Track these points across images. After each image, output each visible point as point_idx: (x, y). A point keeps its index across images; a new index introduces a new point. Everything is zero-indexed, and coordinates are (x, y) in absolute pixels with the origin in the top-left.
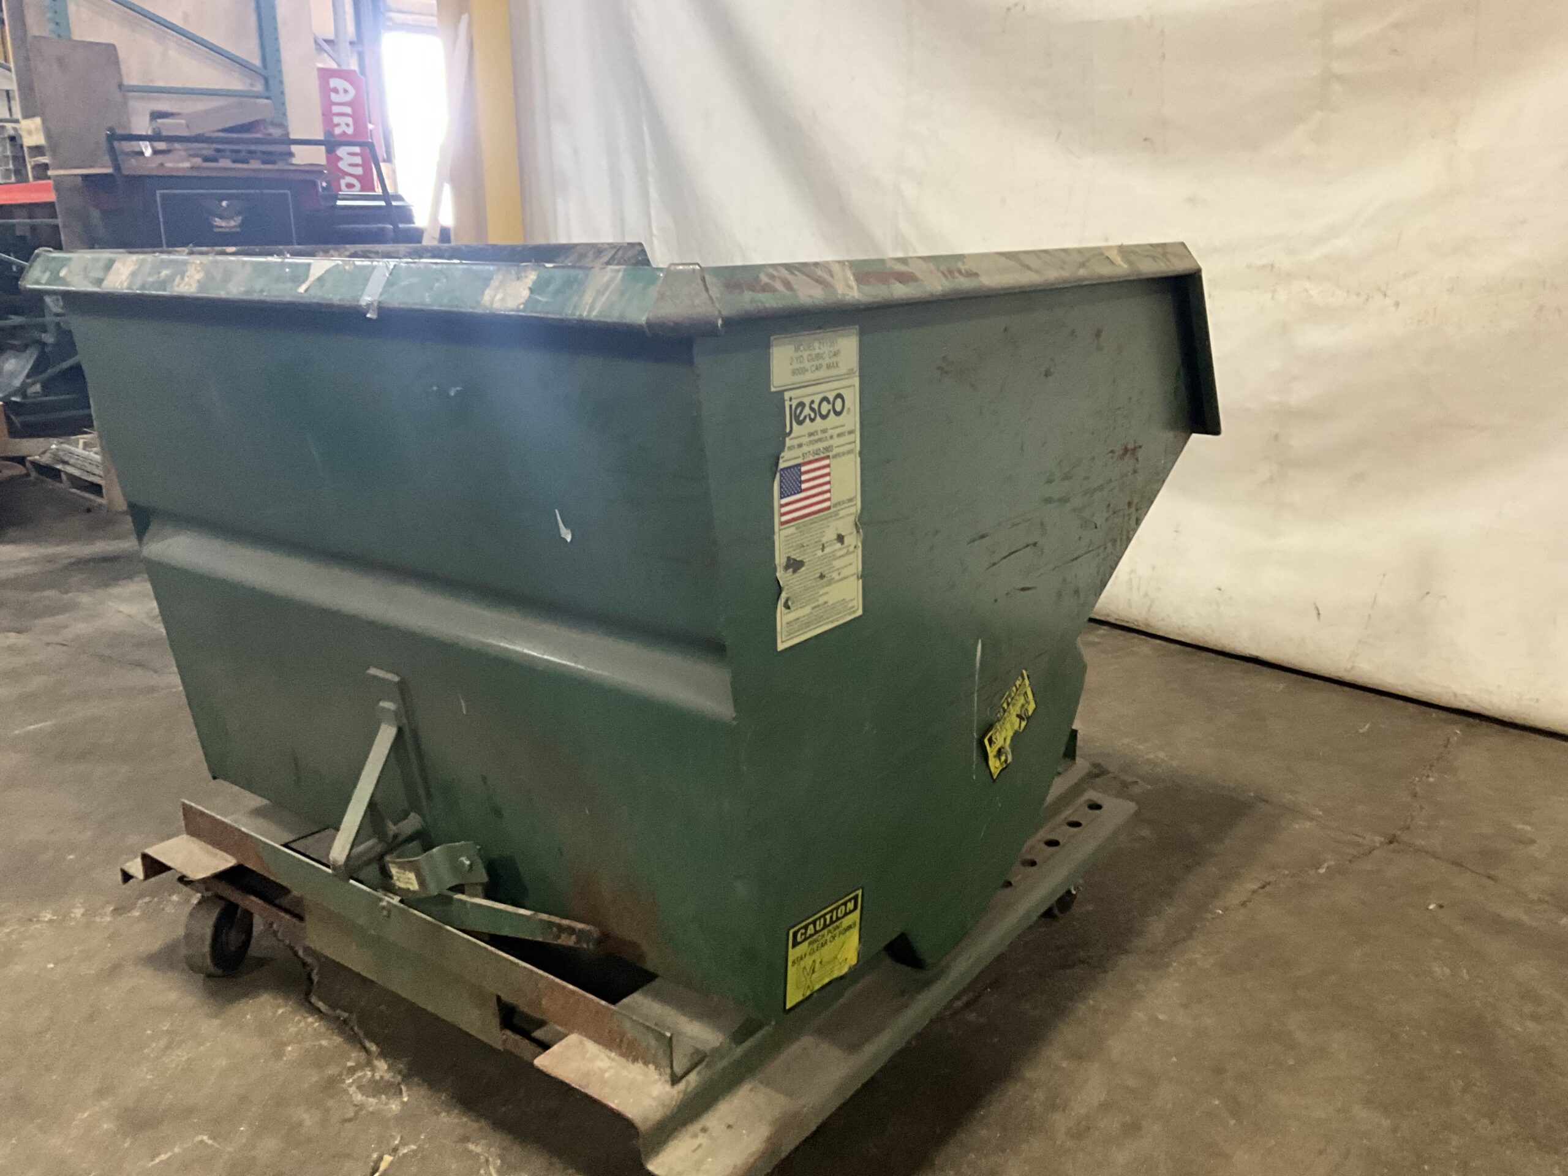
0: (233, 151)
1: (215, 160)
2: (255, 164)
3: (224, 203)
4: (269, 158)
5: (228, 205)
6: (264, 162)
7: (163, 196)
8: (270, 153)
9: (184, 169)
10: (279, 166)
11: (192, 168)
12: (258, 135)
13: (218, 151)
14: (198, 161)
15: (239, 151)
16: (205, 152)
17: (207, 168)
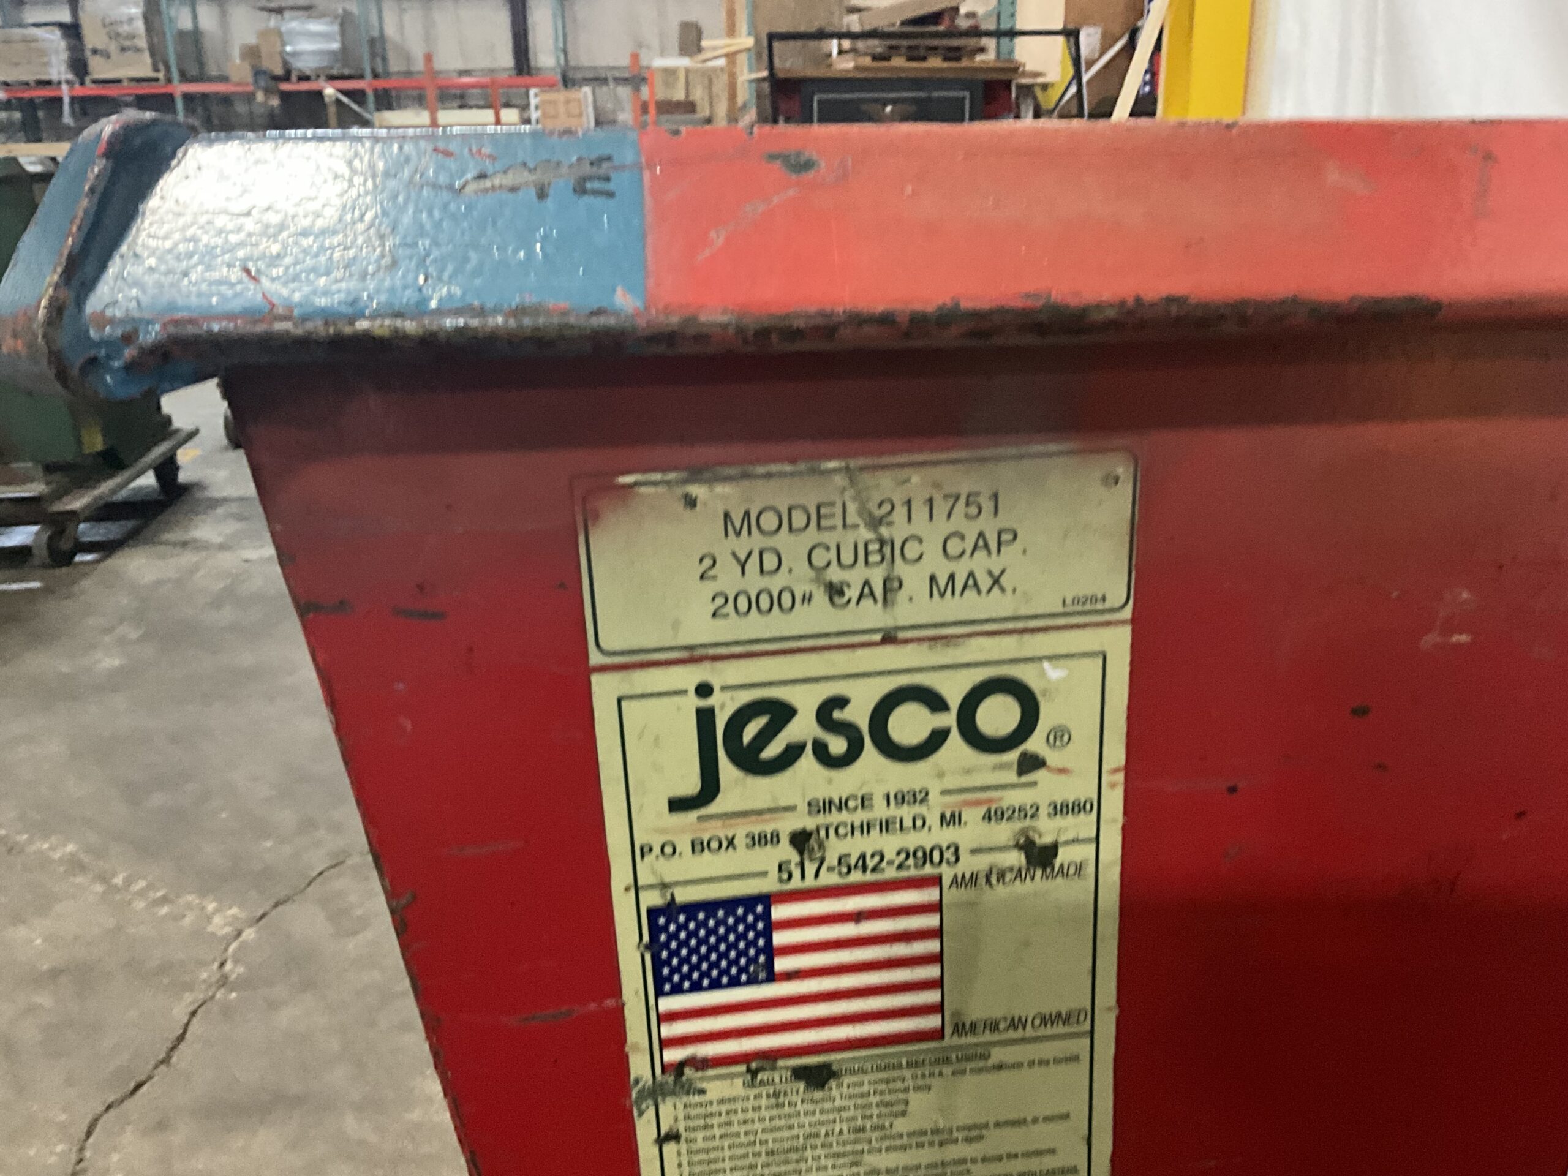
0: (910, 48)
1: (885, 58)
2: (935, 62)
3: (889, 109)
4: (953, 54)
5: (892, 111)
6: (946, 59)
7: (820, 102)
8: (958, 49)
9: (847, 71)
10: (965, 63)
11: (856, 68)
12: (941, 28)
13: (891, 48)
14: (867, 61)
15: (916, 47)
16: (879, 50)
17: (878, 69)
